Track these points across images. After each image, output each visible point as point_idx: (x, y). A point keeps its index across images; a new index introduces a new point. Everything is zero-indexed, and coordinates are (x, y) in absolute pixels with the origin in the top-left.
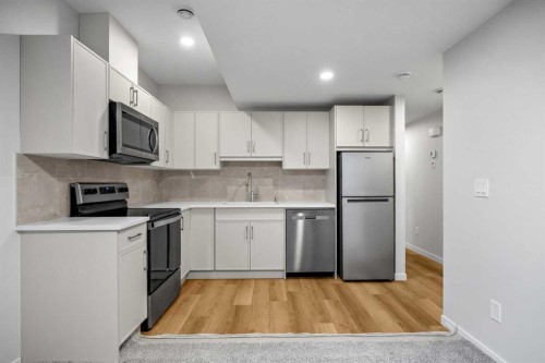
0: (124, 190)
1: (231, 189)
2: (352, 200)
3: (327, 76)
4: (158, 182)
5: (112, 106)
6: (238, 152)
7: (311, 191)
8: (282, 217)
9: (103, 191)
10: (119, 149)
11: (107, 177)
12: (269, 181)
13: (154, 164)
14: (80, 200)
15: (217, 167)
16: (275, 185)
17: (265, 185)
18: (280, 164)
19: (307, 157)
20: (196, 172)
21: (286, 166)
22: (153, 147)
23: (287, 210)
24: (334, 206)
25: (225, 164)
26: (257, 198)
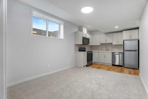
0: (85, 48)
1: (103, 49)
2: (126, 51)
3: (117, 27)
4: (91, 47)
5: (83, 37)
6: (104, 42)
7: (120, 49)
8: (111, 54)
9: (82, 48)
10: (84, 43)
11: (83, 46)
12: (111, 47)
13: (89, 45)
14: (80, 49)
15: (100, 45)
16: (112, 48)
17: (110, 48)
18: (112, 44)
19: (118, 42)
20: (97, 46)
21: (113, 44)
22: (89, 42)
23: (112, 53)
24: (123, 52)
25: (102, 44)
26: (108, 50)
